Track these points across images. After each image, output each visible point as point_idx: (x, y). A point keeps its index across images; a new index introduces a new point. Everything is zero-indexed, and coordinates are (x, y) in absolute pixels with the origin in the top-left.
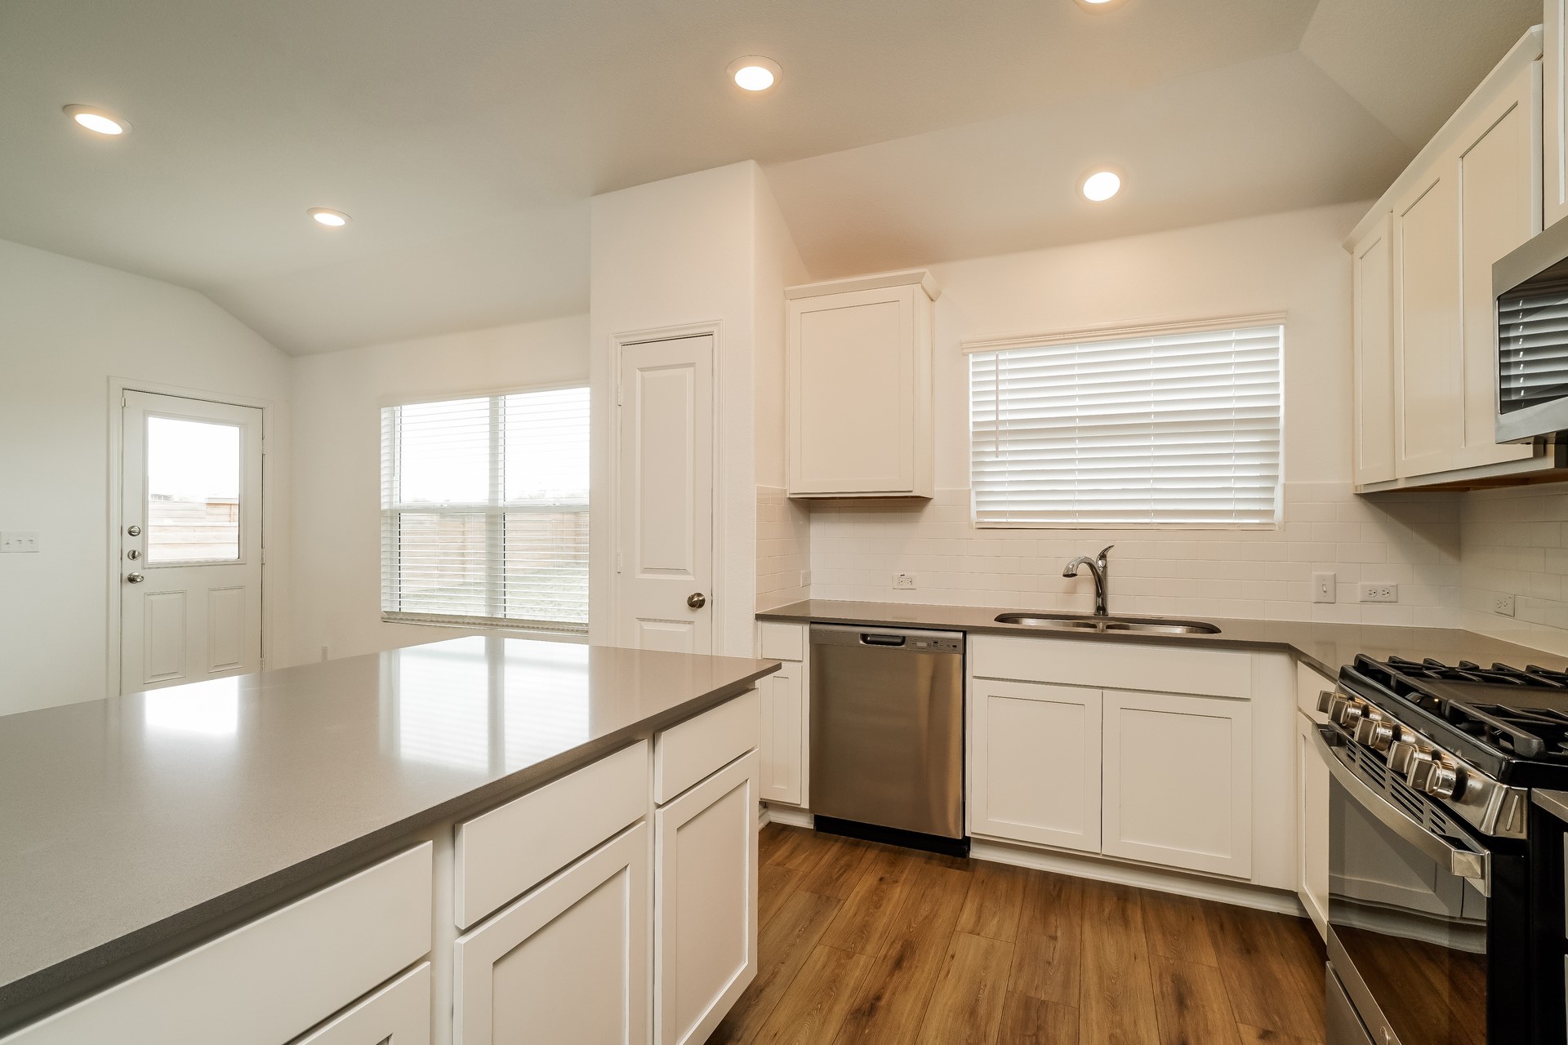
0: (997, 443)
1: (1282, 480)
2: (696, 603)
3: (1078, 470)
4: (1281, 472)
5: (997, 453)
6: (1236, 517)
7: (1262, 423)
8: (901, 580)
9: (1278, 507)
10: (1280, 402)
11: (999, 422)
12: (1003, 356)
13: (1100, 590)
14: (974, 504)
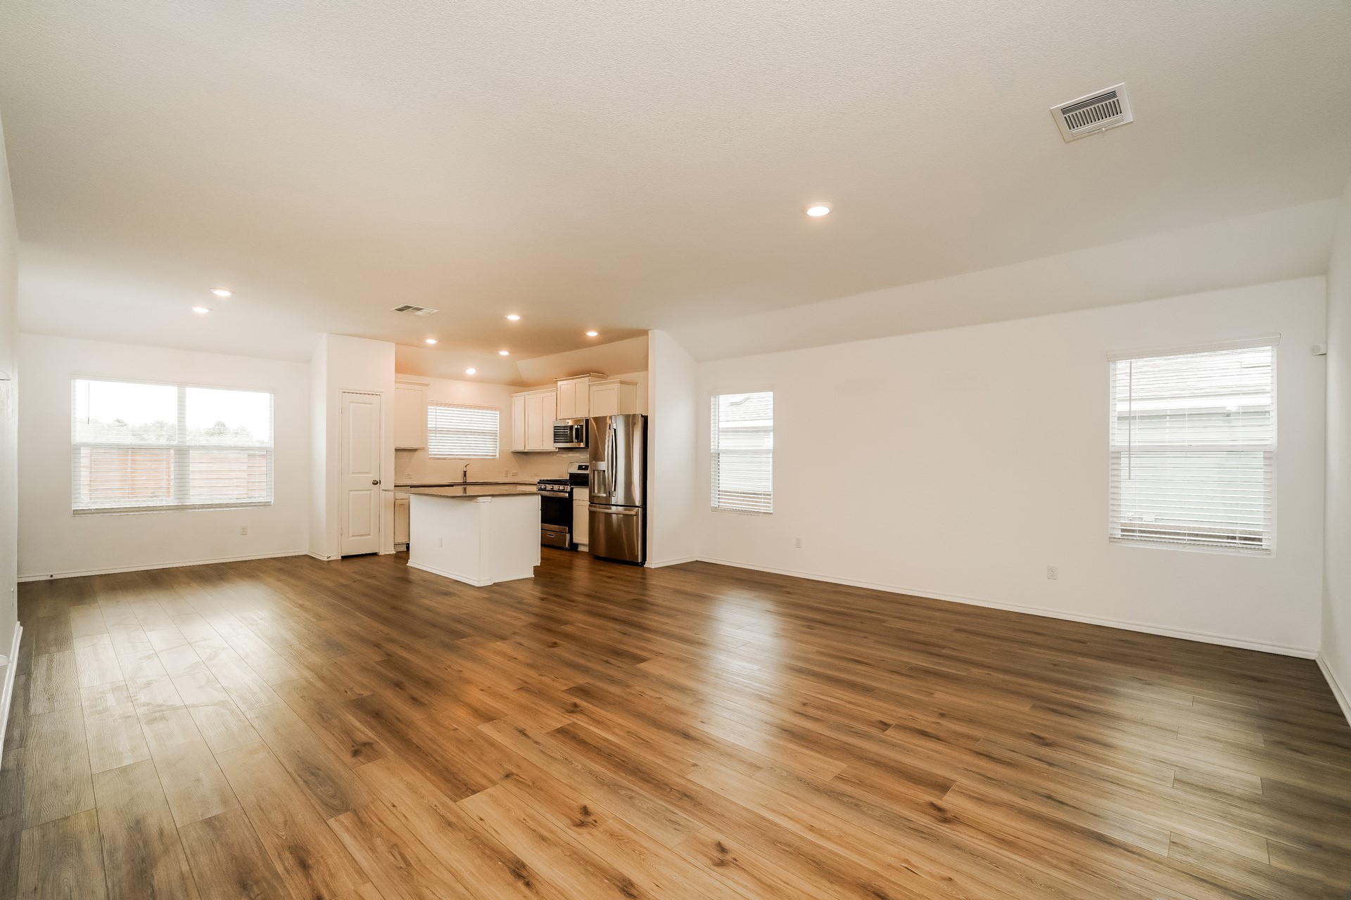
0: (436, 434)
1: (498, 448)
2: (375, 483)
3: (455, 443)
4: (498, 446)
5: (435, 437)
6: (489, 457)
7: (494, 434)
8: (408, 475)
9: (497, 454)
10: (498, 429)
11: (436, 428)
12: (438, 408)
13: (465, 475)
14: (429, 451)
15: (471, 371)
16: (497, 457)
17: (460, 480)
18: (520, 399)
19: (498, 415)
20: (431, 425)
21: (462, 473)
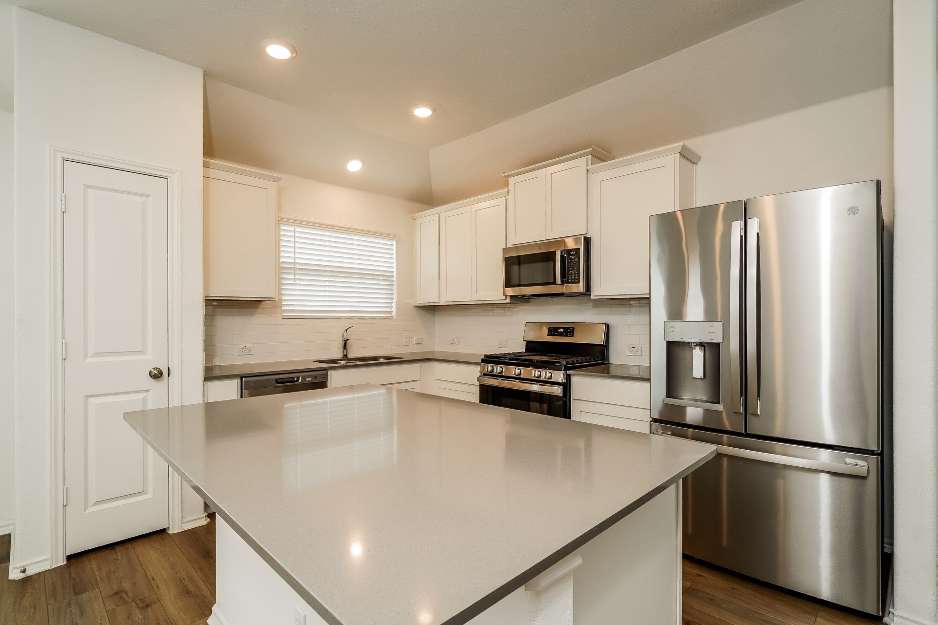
0: (295, 274)
1: (395, 300)
3: (329, 291)
4: (395, 296)
5: (295, 279)
6: (382, 314)
7: (388, 277)
8: (244, 349)
9: (394, 310)
10: (394, 270)
11: (295, 263)
12: (297, 229)
13: (345, 347)
14: (282, 305)
15: (354, 166)
16: (394, 314)
17: (339, 355)
18: (429, 219)
19: (394, 247)
20: (286, 257)
21: (340, 344)
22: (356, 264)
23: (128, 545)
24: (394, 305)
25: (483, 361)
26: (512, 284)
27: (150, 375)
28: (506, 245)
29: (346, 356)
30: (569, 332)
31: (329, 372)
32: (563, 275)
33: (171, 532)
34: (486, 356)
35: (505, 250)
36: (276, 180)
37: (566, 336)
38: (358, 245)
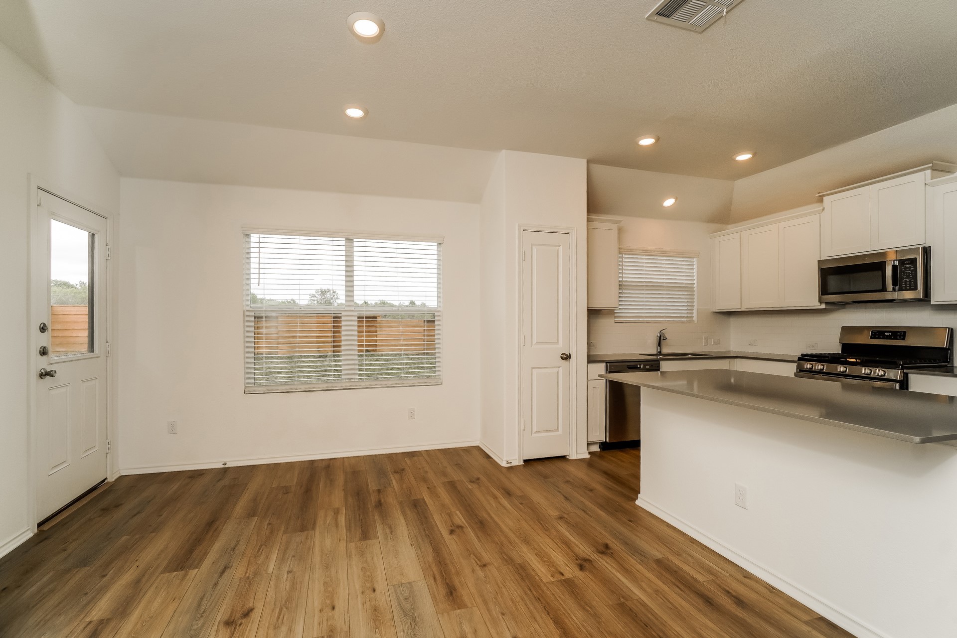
8: (591, 344)
22: (665, 279)
23: (547, 462)
24: (695, 311)
25: (800, 359)
26: (829, 292)
27: (562, 358)
28: (820, 258)
29: (660, 352)
30: (899, 335)
31: (661, 362)
32: (895, 283)
33: (570, 458)
34: (802, 355)
35: (820, 262)
36: (618, 222)
37: (896, 339)
38: (666, 264)
